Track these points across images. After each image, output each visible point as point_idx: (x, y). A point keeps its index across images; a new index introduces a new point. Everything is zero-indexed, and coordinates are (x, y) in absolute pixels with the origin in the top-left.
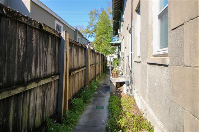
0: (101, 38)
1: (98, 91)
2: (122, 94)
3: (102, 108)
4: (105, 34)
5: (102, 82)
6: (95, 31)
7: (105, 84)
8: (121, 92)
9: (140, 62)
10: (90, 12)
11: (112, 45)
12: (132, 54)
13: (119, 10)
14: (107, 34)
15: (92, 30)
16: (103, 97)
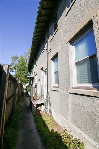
0: (21, 73)
1: (23, 113)
2: (41, 112)
3: (32, 131)
4: (23, 70)
5: (22, 104)
6: (15, 69)
7: (25, 106)
8: (40, 111)
9: (58, 91)
10: (12, 57)
11: (28, 78)
12: (47, 85)
13: (34, 58)
14: (25, 71)
15: (13, 68)
16: (28, 118)
